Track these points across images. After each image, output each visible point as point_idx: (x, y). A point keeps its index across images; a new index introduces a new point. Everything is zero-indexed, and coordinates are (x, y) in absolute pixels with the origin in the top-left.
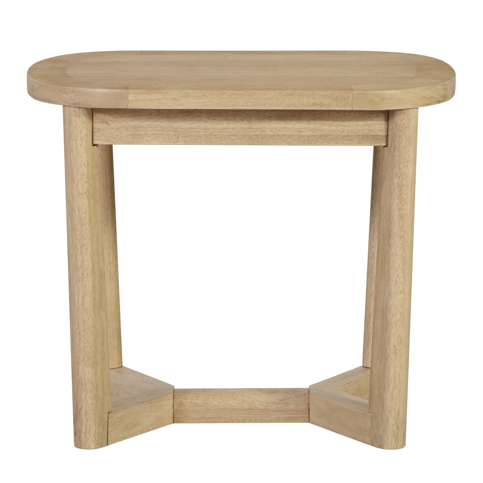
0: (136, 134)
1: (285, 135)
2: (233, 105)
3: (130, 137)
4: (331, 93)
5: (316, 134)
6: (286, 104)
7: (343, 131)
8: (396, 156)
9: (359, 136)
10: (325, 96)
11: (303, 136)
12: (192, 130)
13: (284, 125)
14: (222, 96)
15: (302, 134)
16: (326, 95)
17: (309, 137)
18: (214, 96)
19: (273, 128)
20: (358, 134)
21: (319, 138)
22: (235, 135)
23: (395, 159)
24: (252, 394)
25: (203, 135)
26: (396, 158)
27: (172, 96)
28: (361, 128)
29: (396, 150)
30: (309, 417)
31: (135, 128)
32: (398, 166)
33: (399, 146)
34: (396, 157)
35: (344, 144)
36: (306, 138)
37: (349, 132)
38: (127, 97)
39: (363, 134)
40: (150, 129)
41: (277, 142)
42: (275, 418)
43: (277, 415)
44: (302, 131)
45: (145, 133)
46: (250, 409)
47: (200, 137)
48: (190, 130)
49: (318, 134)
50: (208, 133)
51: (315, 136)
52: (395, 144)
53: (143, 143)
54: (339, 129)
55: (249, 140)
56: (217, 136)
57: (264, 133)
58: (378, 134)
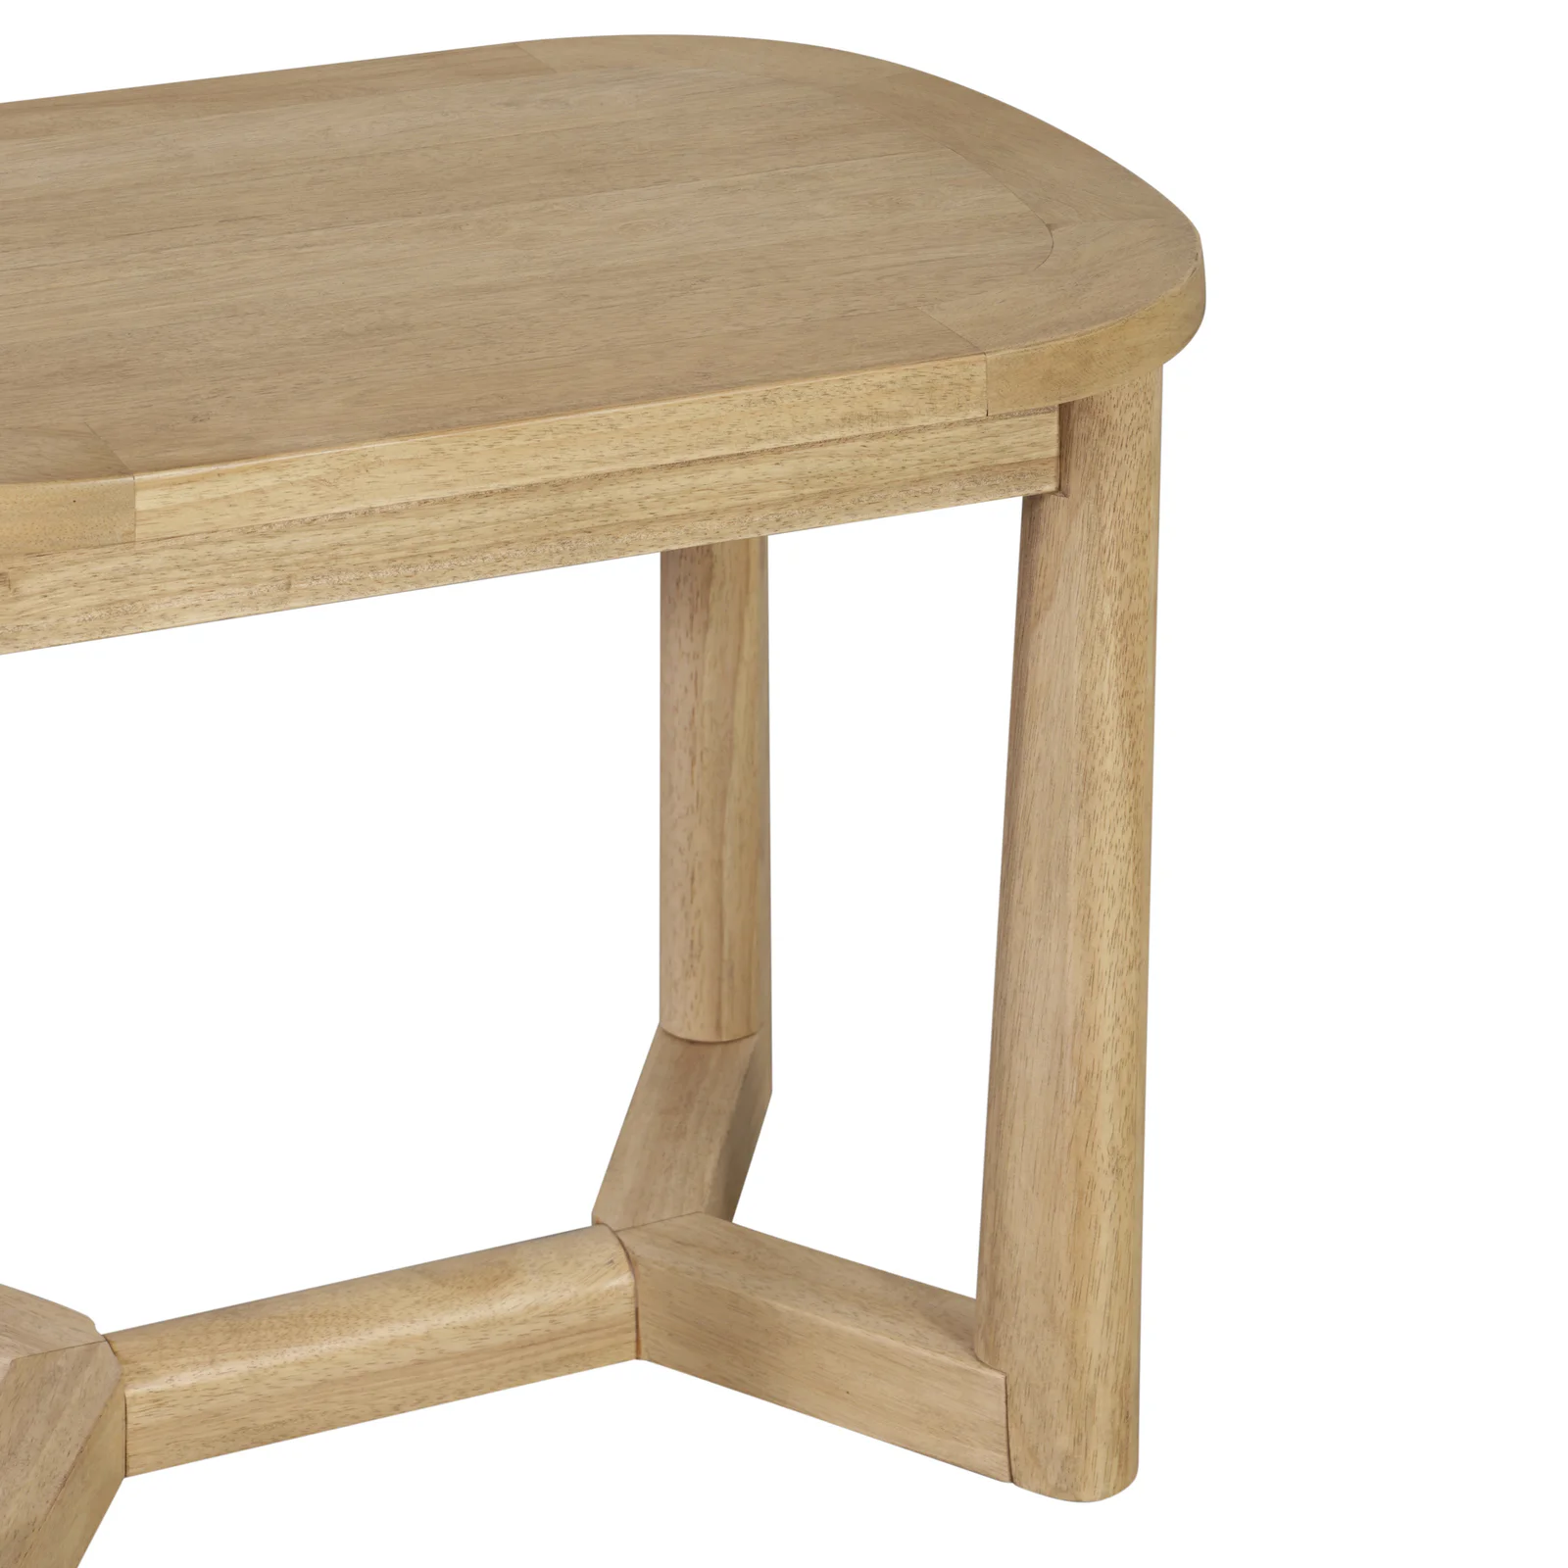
0: (121, 601)
1: (692, 514)
3: (96, 614)
4: (909, 373)
5: (806, 491)
6: (746, 436)
7: (903, 468)
8: (1105, 527)
9: (959, 474)
10: (890, 386)
11: (761, 506)
12: (342, 551)
13: (690, 481)
15: (755, 499)
16: (892, 382)
17: (780, 504)
18: (474, 449)
19: (648, 498)
20: (958, 469)
21: (817, 502)
22: (507, 543)
23: (1101, 537)
25: (384, 561)
26: (1106, 532)
27: (313, 473)
28: (965, 447)
29: (1107, 508)
31: (115, 579)
32: (1113, 556)
33: (1115, 492)
34: (1109, 525)
35: (907, 510)
36: (769, 511)
37: (923, 466)
38: (133, 502)
39: (973, 466)
40: (178, 573)
41: (663, 540)
42: (513, 1370)
43: (523, 1357)
44: (754, 492)
45: (157, 592)
47: (373, 569)
48: (334, 552)
49: (812, 491)
50: (403, 553)
51: (803, 498)
52: (1098, 487)
53: (148, 627)
54: (886, 462)
55: (558, 552)
56: (437, 557)
57: (616, 518)
58: (1025, 456)
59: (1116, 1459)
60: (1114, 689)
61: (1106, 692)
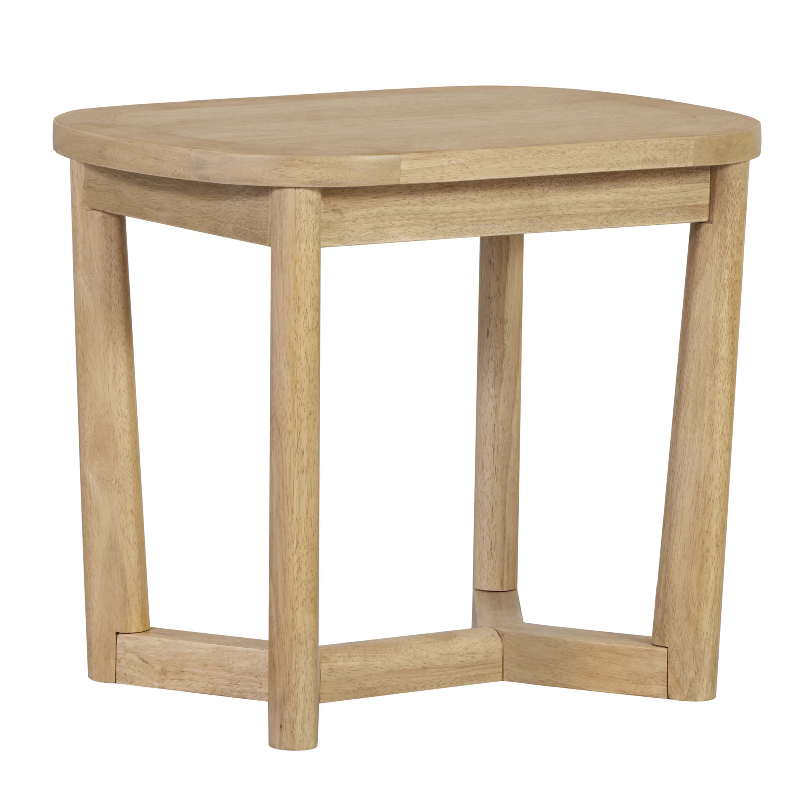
0: (379, 227)
1: (576, 214)
2: (540, 169)
3: (370, 232)
4: (668, 142)
5: (618, 209)
6: (609, 164)
7: (653, 202)
8: (727, 237)
9: (673, 208)
10: (660, 147)
11: (602, 214)
12: (454, 215)
13: (576, 199)
14: (526, 156)
15: (600, 210)
16: (661, 145)
17: (608, 214)
18: (515, 157)
19: (561, 204)
20: (673, 206)
21: (621, 215)
22: (512, 219)
23: (726, 241)
24: (422, 643)
25: (469, 221)
26: (728, 239)
27: (461, 160)
28: (676, 195)
29: (729, 227)
30: (503, 672)
31: (378, 217)
32: (730, 251)
33: (732, 220)
34: (728, 236)
35: (653, 223)
36: (604, 216)
37: (660, 203)
38: (400, 166)
39: (677, 205)
40: (398, 217)
41: (566, 225)
42: (458, 678)
43: (462, 672)
44: (599, 207)
45: (391, 225)
46: (425, 668)
47: (465, 225)
48: (452, 215)
49: (620, 209)
50: (476, 219)
51: (616, 212)
52: (726, 217)
53: (388, 241)
54: (647, 199)
55: (529, 226)
56: (487, 222)
57: (550, 212)
58: (697, 203)
59: (711, 683)
60: (727, 315)
61: (724, 315)
